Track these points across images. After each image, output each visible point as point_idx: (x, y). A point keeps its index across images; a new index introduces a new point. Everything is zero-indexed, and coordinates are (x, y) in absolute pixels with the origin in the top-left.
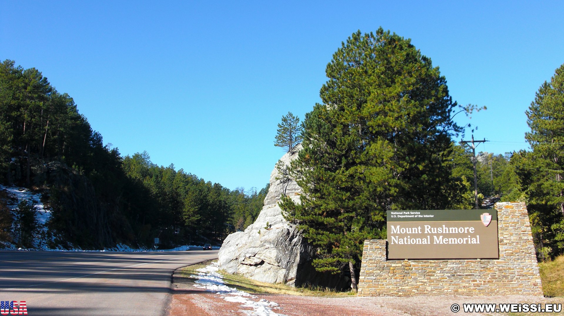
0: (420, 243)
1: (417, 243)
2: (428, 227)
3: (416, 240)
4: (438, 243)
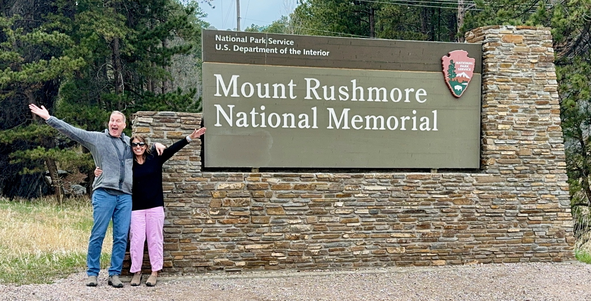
0: (293, 126)
1: (285, 126)
2: (313, 84)
3: (282, 118)
4: (338, 125)
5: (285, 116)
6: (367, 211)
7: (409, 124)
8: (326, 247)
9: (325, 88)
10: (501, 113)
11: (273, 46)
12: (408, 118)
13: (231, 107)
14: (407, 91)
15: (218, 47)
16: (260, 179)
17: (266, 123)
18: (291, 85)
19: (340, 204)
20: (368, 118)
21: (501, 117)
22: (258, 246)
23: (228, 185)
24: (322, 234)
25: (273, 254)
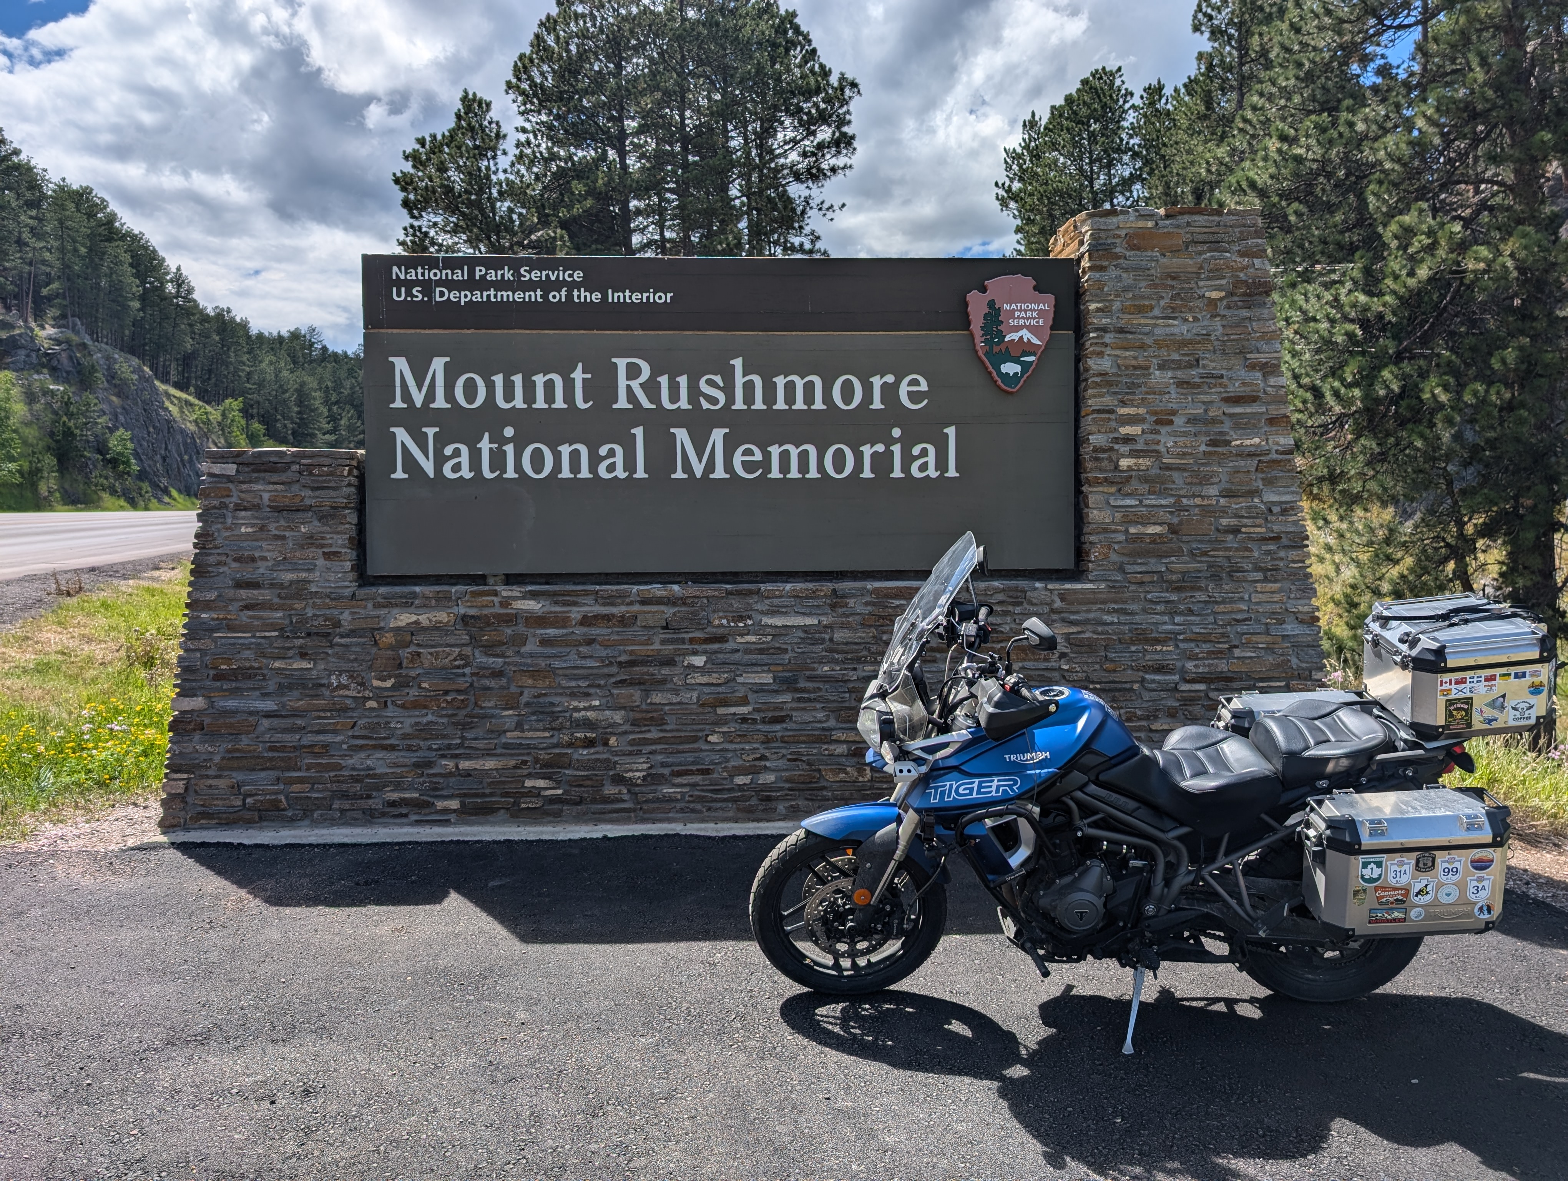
5: (565, 450)
6: (767, 678)
7: (882, 462)
8: (664, 765)
9: (664, 380)
10: (1125, 430)
11: (531, 286)
12: (880, 448)
13: (431, 431)
14: (877, 381)
15: (399, 295)
16: (496, 600)
17: (518, 467)
18: (578, 375)
19: (699, 661)
20: (775, 450)
21: (1128, 440)
22: (490, 764)
23: (414, 618)
24: (654, 734)
25: (529, 783)
